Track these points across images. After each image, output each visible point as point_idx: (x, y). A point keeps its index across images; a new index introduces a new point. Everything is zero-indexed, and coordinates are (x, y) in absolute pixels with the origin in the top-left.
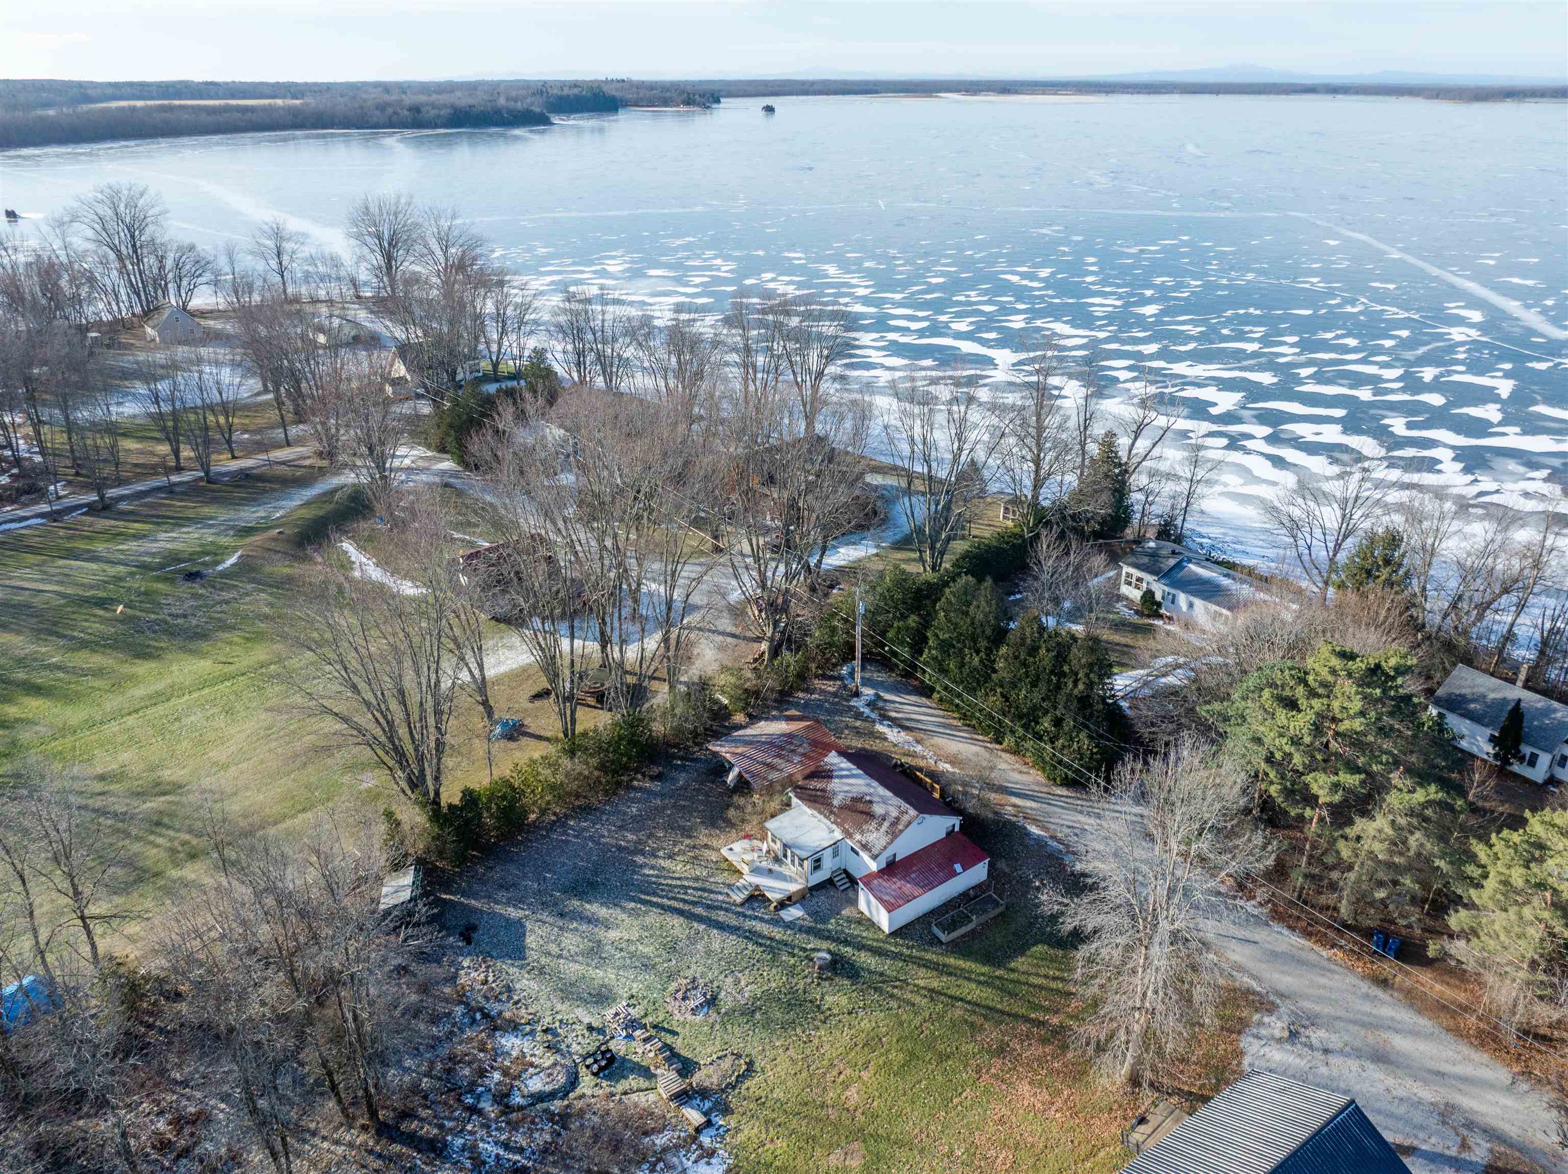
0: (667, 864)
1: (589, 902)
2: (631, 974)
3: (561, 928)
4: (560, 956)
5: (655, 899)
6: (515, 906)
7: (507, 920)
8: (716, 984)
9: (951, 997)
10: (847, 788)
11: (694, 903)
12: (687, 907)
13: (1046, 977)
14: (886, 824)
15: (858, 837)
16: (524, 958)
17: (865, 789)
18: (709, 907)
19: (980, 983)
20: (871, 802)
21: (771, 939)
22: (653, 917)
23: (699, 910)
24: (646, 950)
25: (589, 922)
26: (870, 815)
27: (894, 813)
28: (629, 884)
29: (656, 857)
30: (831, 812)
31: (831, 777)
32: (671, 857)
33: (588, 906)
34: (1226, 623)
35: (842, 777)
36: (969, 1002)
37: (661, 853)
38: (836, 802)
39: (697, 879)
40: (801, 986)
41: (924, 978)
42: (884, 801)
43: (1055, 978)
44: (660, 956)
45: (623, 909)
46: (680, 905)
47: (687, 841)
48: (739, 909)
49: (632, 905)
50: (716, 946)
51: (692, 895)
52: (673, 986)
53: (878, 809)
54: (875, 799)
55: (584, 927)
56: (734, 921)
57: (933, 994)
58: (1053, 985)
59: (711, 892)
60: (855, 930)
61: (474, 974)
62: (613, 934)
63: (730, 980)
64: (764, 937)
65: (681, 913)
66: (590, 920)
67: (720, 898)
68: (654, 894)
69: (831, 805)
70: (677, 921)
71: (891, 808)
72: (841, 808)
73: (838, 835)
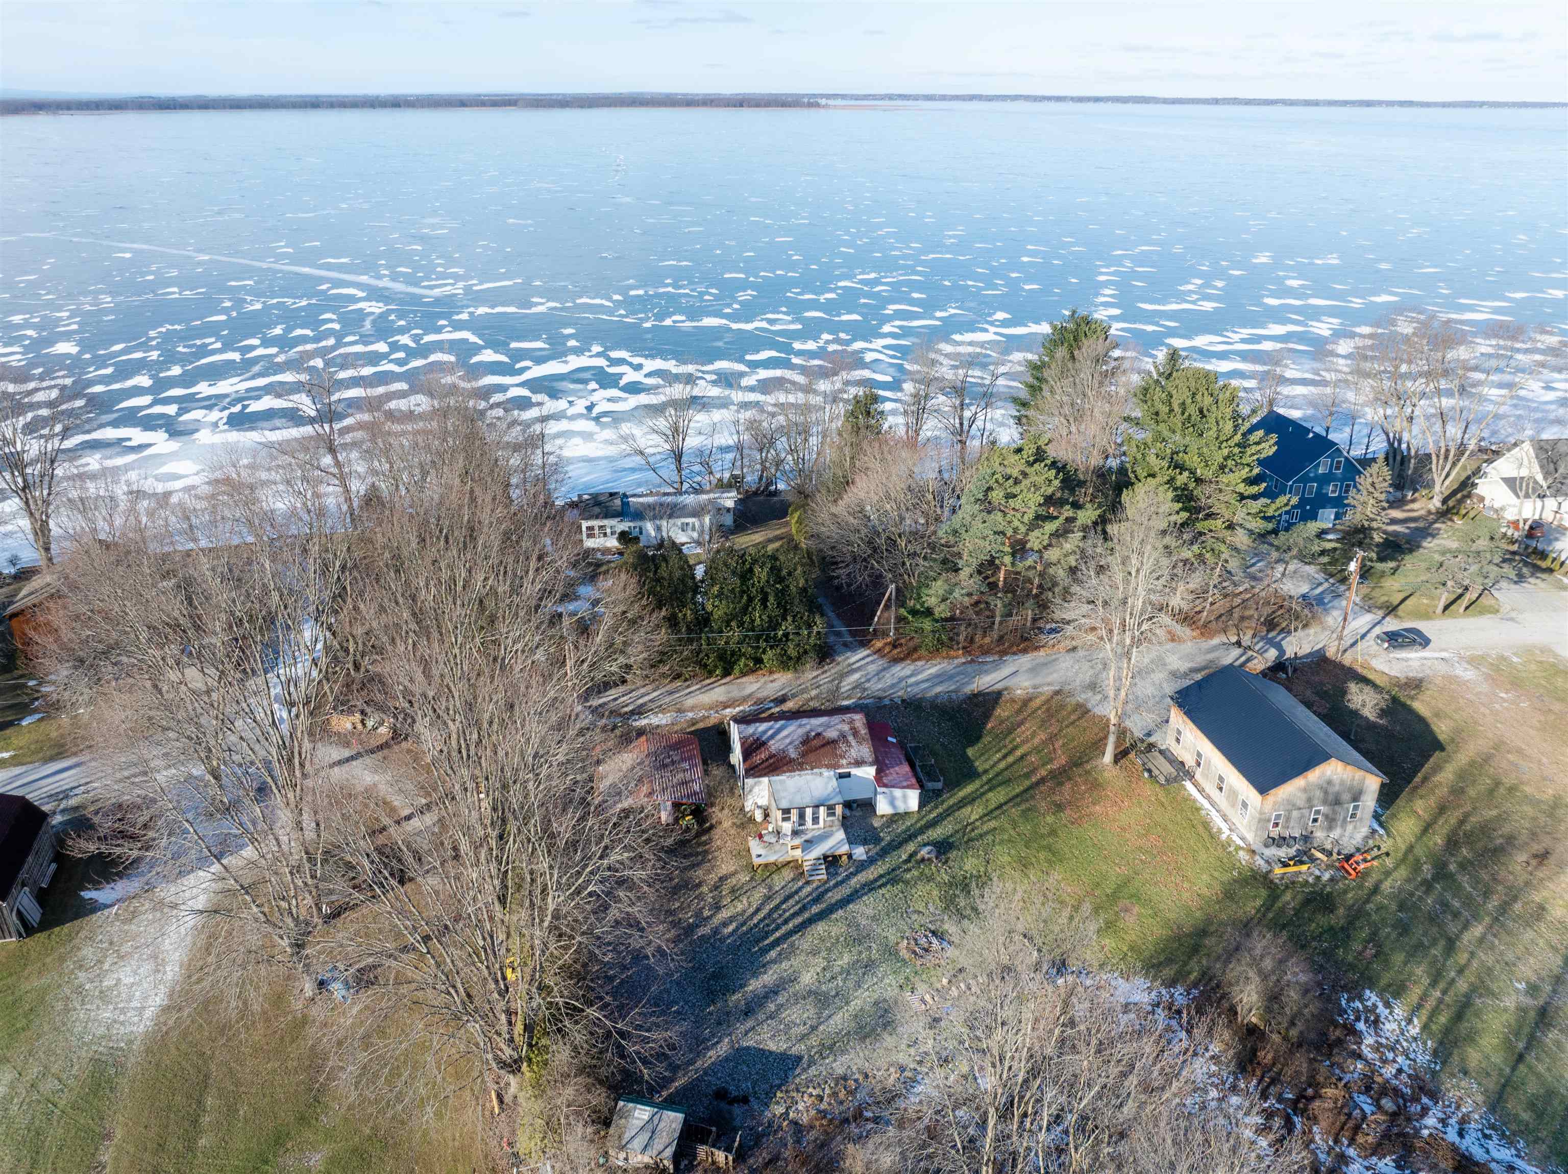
0: (724, 914)
1: (742, 986)
2: (869, 981)
3: (771, 1017)
4: (814, 1028)
5: (777, 934)
6: (708, 1049)
7: (727, 1059)
8: (917, 927)
9: (997, 808)
10: (788, 741)
11: (804, 909)
12: (806, 915)
13: (1000, 760)
14: (851, 738)
15: (844, 762)
16: (799, 1058)
17: (801, 731)
18: (816, 900)
19: (990, 790)
20: (818, 735)
21: (881, 876)
22: (805, 942)
23: (815, 909)
24: (846, 961)
25: (776, 993)
26: (833, 742)
27: (846, 728)
28: (734, 949)
29: (710, 917)
30: (801, 764)
31: (764, 744)
32: (717, 907)
33: (751, 988)
34: (693, 529)
35: (772, 737)
36: (1006, 803)
37: (706, 913)
38: (793, 754)
39: (768, 898)
40: (946, 878)
41: (973, 813)
42: (828, 726)
43: (1005, 757)
44: (860, 953)
45: (774, 961)
46: (798, 920)
47: (705, 889)
48: (832, 883)
49: (773, 954)
50: (870, 912)
51: (791, 906)
52: (904, 954)
53: (832, 734)
54: (820, 730)
55: (781, 999)
56: (844, 891)
57: (988, 815)
58: (1010, 759)
59: (796, 892)
60: (901, 827)
61: (801, 1106)
62: (807, 978)
63: (915, 917)
64: (876, 880)
65: (811, 921)
66: (772, 992)
67: (808, 889)
68: (767, 935)
69: (791, 761)
70: (820, 928)
71: (839, 727)
72: (804, 755)
73: (828, 773)
